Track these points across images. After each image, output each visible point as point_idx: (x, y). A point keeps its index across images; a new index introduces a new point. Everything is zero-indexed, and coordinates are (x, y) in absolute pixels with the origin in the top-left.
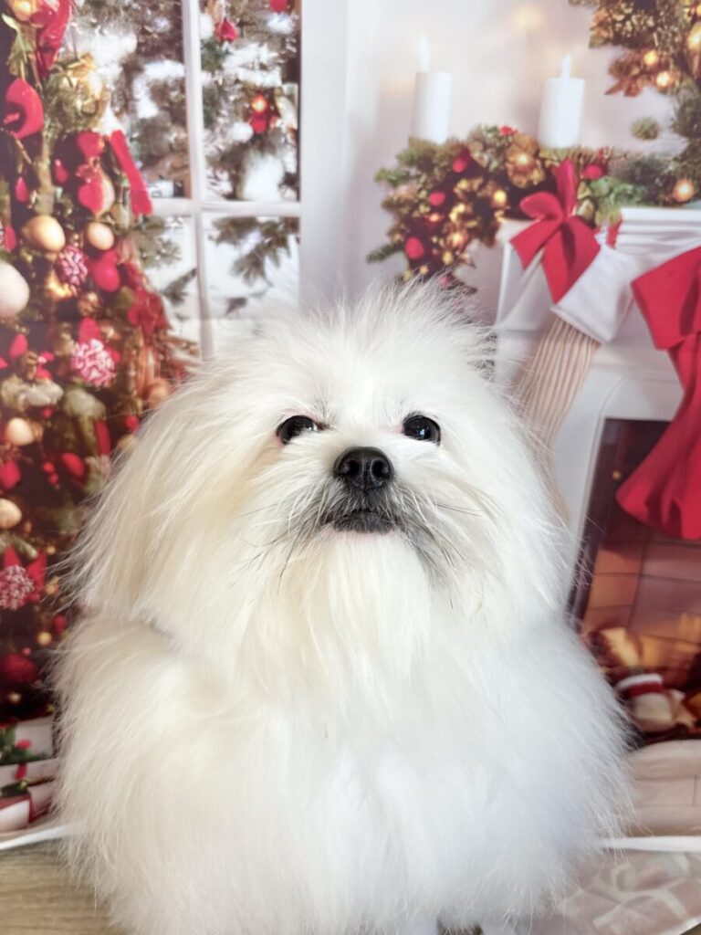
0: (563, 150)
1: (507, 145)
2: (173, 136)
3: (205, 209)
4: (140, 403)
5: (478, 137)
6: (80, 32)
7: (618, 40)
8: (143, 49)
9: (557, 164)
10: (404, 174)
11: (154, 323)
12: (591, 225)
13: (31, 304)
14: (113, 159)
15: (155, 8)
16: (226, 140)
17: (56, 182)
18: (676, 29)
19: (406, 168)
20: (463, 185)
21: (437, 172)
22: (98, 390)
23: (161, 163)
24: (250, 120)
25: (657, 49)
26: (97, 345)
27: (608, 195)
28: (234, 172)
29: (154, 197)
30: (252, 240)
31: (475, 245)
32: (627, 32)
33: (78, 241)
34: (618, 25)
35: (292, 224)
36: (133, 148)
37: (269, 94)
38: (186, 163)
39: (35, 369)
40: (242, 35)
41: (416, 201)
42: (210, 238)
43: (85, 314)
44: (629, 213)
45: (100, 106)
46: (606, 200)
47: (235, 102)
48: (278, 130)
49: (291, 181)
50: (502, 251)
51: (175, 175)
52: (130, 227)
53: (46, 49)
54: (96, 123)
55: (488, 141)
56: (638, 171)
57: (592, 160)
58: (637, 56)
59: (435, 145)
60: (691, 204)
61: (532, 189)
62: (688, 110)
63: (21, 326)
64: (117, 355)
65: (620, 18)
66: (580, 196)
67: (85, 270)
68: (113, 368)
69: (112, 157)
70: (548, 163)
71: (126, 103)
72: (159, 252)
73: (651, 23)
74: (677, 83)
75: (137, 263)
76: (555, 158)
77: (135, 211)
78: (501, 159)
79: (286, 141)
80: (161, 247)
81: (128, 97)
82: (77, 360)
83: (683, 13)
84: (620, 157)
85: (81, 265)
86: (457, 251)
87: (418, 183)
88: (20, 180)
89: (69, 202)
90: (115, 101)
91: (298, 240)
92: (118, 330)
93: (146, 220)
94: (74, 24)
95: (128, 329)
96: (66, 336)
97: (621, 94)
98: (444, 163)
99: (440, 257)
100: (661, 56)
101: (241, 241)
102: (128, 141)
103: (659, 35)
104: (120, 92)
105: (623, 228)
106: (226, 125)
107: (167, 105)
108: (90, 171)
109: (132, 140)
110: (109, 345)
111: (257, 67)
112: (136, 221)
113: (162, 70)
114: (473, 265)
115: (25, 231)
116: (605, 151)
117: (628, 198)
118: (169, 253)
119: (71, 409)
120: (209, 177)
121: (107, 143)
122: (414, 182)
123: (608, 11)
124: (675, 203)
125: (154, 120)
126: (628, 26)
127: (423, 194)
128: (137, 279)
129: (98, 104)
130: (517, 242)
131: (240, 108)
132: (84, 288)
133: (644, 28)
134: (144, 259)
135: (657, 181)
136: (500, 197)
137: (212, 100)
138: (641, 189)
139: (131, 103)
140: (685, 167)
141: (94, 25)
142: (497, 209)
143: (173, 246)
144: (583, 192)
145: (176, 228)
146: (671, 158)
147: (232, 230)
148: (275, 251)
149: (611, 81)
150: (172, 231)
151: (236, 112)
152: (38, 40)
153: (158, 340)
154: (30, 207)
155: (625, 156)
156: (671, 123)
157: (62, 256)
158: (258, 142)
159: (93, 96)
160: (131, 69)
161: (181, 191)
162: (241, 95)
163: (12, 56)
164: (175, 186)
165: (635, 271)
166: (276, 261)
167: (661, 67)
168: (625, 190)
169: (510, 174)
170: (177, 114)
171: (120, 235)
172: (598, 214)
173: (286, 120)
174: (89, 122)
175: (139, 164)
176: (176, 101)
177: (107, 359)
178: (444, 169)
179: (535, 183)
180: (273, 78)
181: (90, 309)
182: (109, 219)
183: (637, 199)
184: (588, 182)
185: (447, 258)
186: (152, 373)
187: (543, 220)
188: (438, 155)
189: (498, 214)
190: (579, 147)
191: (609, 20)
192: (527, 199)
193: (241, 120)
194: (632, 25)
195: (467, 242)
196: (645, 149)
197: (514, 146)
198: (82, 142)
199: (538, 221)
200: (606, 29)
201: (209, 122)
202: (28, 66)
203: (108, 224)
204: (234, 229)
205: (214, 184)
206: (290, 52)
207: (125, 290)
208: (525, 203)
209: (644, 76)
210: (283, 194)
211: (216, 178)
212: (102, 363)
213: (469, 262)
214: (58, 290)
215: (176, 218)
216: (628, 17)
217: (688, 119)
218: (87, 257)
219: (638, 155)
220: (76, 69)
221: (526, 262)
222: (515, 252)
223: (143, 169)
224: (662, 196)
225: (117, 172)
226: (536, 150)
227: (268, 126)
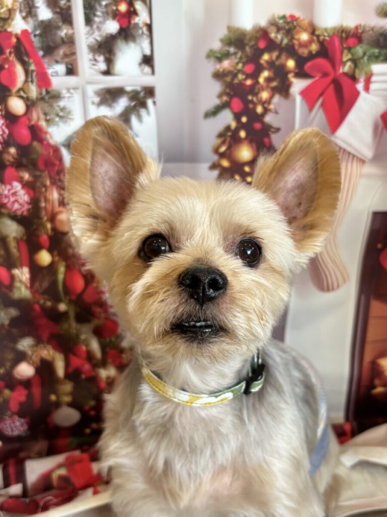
0: (331, 29)
1: (293, 27)
2: (64, 32)
3: (89, 83)
4: (49, 226)
5: (273, 23)
9: (327, 38)
10: (226, 52)
11: (56, 168)
12: (353, 78)
14: (23, 49)
16: (101, 33)
19: (227, 48)
20: (266, 57)
21: (248, 49)
22: (19, 218)
23: (56, 52)
24: (117, 19)
26: (17, 186)
27: (363, 57)
28: (107, 56)
29: (52, 76)
30: (123, 103)
31: (277, 99)
33: (1, 110)
35: (150, 92)
36: (36, 41)
38: (74, 51)
41: (236, 71)
42: (93, 103)
43: (8, 163)
44: (377, 68)
45: (12, 12)
46: (362, 61)
47: (106, 6)
48: (136, 25)
49: (148, 61)
50: (294, 101)
51: (66, 60)
52: (37, 98)
54: (10, 25)
55: (280, 25)
56: (381, 39)
57: (351, 33)
59: (245, 30)
61: (311, 56)
64: (31, 192)
66: (345, 59)
67: (7, 131)
68: (29, 201)
69: (21, 50)
70: (321, 38)
71: (29, 9)
72: (58, 115)
75: (43, 124)
76: (326, 34)
77: (39, 86)
78: (289, 37)
79: (143, 33)
80: (59, 111)
81: (31, 5)
82: (3, 196)
84: (369, 31)
85: (4, 127)
86: (266, 104)
87: (236, 58)
90: (22, 9)
91: (154, 103)
92: (30, 174)
93: (48, 92)
95: (38, 173)
98: (252, 43)
99: (254, 109)
101: (115, 105)
102: (32, 36)
104: (25, 3)
105: (374, 79)
106: (101, 22)
107: (58, 10)
108: (6, 60)
109: (35, 36)
110: (26, 185)
112: (41, 94)
114: (276, 112)
116: (359, 27)
117: (376, 59)
118: (64, 115)
119: (2, 233)
120: (91, 60)
121: (18, 39)
122: (233, 57)
125: (50, 21)
127: (240, 66)
128: (43, 136)
129: (11, 11)
130: (304, 93)
131: (110, 10)
132: (7, 144)
134: (47, 121)
136: (291, 64)
137: (89, 5)
138: (384, 51)
139: (33, 10)
142: (289, 72)
143: (67, 110)
144: (346, 57)
145: (69, 97)
147: (108, 96)
148: (138, 111)
150: (66, 99)
151: (107, 13)
153: (60, 180)
155: (372, 29)
158: (123, 34)
159: (7, 6)
161: (71, 71)
164: (67, 68)
166: (140, 118)
168: (374, 53)
169: (296, 47)
171: (30, 104)
172: (357, 71)
173: (142, 18)
174: (4, 24)
175: (41, 53)
176: (65, 7)
177: (24, 195)
178: (252, 47)
179: (314, 52)
181: (11, 159)
182: (22, 93)
183: (382, 58)
184: (349, 49)
185: (259, 109)
186: (56, 204)
187: (321, 77)
188: (248, 37)
189: (291, 76)
190: (342, 26)
192: (309, 64)
193: (111, 19)
195: (271, 97)
196: (385, 24)
197: (298, 28)
198: (1, 39)
199: (317, 78)
201: (89, 21)
203: (21, 97)
204: (110, 95)
205: (94, 65)
207: (35, 144)
208: (308, 66)
210: (142, 70)
211: (95, 60)
212: (21, 199)
213: (273, 110)
215: (68, 90)
218: (8, 122)
219: (381, 28)
221: (311, 107)
222: (304, 101)
223: (44, 56)
225: (26, 59)
226: (313, 30)
227: (129, 22)
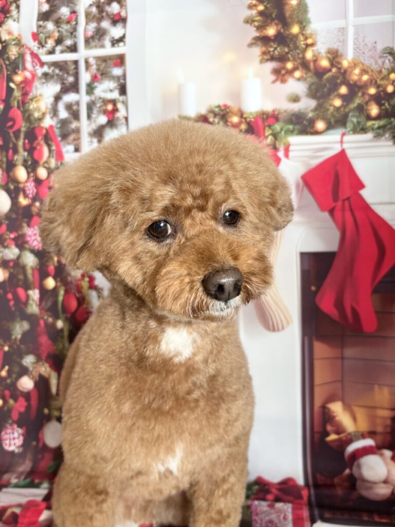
0: (255, 113)
1: (226, 113)
2: (74, 125)
5: (211, 111)
6: (39, 86)
7: (272, 59)
8: (63, 90)
9: (253, 120)
12: (275, 148)
13: (11, 210)
15: (68, 73)
16: (96, 124)
17: (25, 150)
18: (298, 51)
22: (36, 251)
23: (68, 138)
24: (106, 114)
25: (291, 61)
26: (37, 230)
27: (280, 132)
28: (99, 138)
29: (65, 153)
32: (276, 55)
33: (33, 177)
34: (272, 53)
36: (57, 131)
37: (114, 102)
38: (79, 137)
39: (8, 241)
40: (102, 79)
43: (34, 213)
44: (293, 139)
46: (280, 135)
47: (100, 107)
48: (118, 118)
51: (75, 142)
52: (55, 168)
53: (25, 94)
54: (43, 122)
55: (216, 112)
56: (294, 118)
57: (270, 115)
58: (283, 65)
60: (325, 133)
62: (313, 87)
63: (5, 220)
65: (272, 49)
66: (267, 134)
67: (35, 191)
69: (48, 137)
70: (248, 120)
71: (55, 112)
73: (286, 50)
74: (304, 76)
76: (251, 117)
77: (57, 160)
79: (122, 123)
81: (56, 110)
82: (28, 236)
83: (301, 44)
84: (283, 113)
85: (34, 188)
88: (11, 152)
89: (29, 158)
90: (51, 112)
93: (61, 164)
94: (37, 83)
96: (25, 225)
97: (278, 83)
100: (294, 64)
102: (55, 129)
103: (292, 55)
104: (53, 108)
105: (291, 148)
106: (96, 117)
107: (71, 112)
108: (39, 144)
109: (57, 128)
111: (109, 91)
112: (57, 165)
113: (70, 98)
115: (11, 174)
116: (275, 111)
117: (291, 132)
119: (23, 262)
120: (89, 142)
121: (47, 131)
123: (266, 48)
124: (317, 133)
125: (66, 119)
126: (276, 53)
129: (44, 114)
131: (102, 109)
132: (34, 199)
133: (284, 53)
135: (305, 122)
137: (90, 107)
138: (297, 127)
139: (57, 112)
140: (318, 114)
141: (44, 83)
144: (268, 132)
146: (309, 111)
149: (273, 77)
151: (100, 111)
152: (23, 92)
154: (14, 163)
155: (285, 111)
156: (305, 94)
157: (26, 185)
158: (110, 124)
159: (42, 111)
160: (57, 98)
161: (77, 150)
162: (102, 104)
163: (12, 99)
164: (75, 147)
165: (302, 170)
167: (295, 69)
168: (289, 129)
170: (76, 115)
171: (50, 172)
172: (277, 142)
173: (121, 113)
174: (40, 122)
175: (59, 139)
176: (76, 110)
180: (115, 95)
181: (36, 210)
182: (46, 165)
183: (296, 132)
184: (270, 126)
190: (263, 111)
191: (267, 51)
193: (102, 115)
194: (278, 52)
196: (295, 107)
197: (230, 114)
198: (37, 131)
200: (267, 56)
201: (89, 117)
202: (18, 102)
203: (45, 167)
205: (91, 145)
206: (122, 83)
209: (288, 74)
211: (92, 142)
214: (24, 201)
216: (275, 49)
217: (314, 91)
218: (36, 184)
219: (292, 110)
220: (36, 101)
223: (61, 141)
224: (309, 130)
225: (50, 142)
226: (241, 115)
227: (113, 117)
